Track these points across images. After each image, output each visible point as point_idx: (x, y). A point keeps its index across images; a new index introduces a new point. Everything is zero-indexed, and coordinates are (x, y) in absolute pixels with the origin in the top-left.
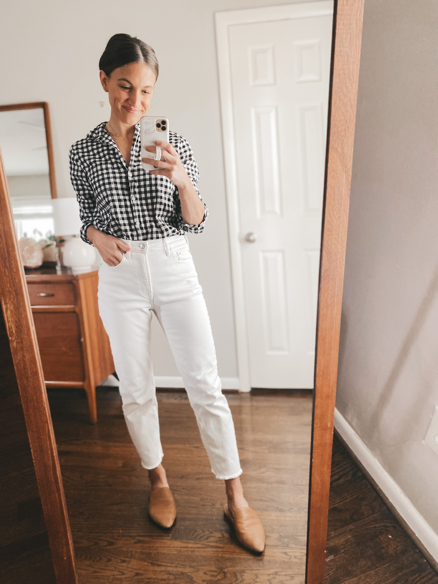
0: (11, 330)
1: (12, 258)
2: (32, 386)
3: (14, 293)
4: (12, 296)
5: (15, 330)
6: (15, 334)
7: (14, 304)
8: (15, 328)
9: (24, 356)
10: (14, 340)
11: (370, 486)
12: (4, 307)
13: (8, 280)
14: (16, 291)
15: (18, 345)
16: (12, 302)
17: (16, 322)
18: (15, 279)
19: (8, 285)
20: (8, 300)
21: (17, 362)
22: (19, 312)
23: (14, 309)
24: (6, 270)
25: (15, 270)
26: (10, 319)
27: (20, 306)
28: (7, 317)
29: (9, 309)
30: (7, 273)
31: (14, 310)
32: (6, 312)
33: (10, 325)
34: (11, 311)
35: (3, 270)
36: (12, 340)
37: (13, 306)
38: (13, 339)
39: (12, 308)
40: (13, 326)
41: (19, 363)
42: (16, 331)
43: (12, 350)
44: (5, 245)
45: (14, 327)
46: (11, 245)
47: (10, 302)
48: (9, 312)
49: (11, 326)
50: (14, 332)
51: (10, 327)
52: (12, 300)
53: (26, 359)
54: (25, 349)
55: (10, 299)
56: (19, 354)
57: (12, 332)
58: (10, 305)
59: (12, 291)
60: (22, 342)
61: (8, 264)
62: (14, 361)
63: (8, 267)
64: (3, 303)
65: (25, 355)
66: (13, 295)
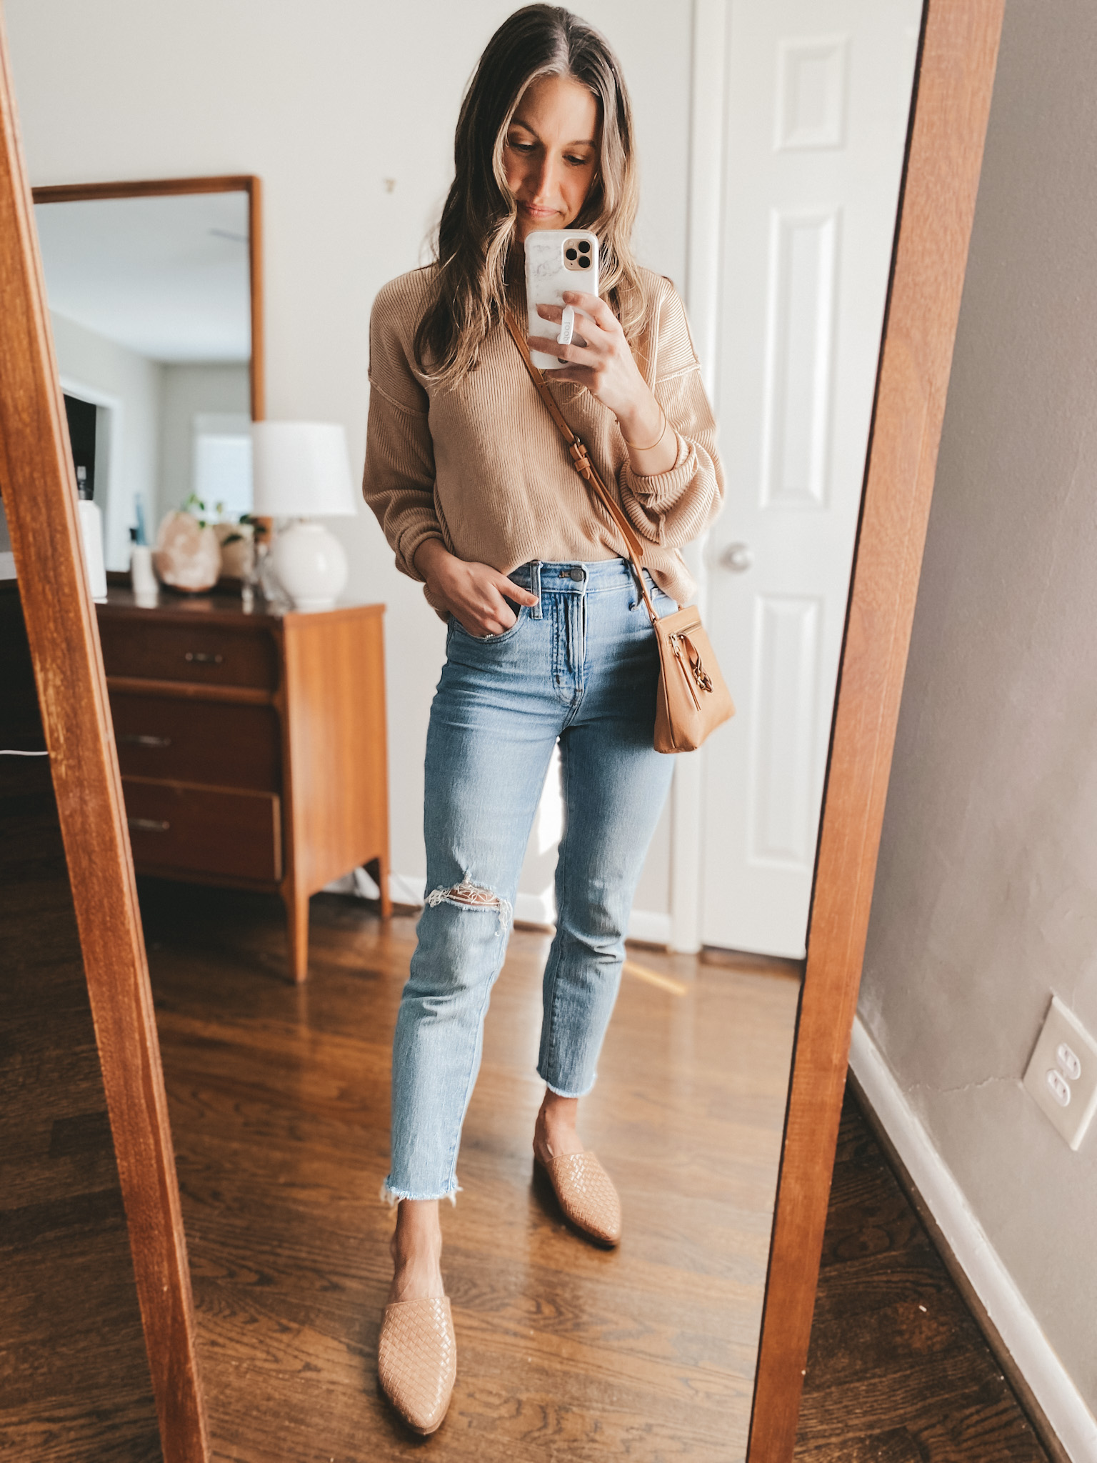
0: (56, 735)
1: (62, 559)
2: (100, 874)
3: (64, 646)
4: (59, 654)
5: (64, 735)
6: (65, 747)
7: (63, 673)
8: (65, 732)
9: (83, 801)
10: (62, 760)
11: (895, 1183)
12: (40, 677)
13: (51, 613)
14: (68, 641)
15: (69, 773)
16: (59, 668)
17: (67, 716)
18: (68, 612)
19: (51, 625)
20: (49, 660)
21: (67, 813)
22: (74, 693)
23: (62, 684)
24: (47, 588)
25: (67, 590)
26: (53, 709)
27: (79, 680)
28: (46, 702)
29: (51, 683)
30: (50, 597)
31: (62, 688)
32: (45, 689)
33: (52, 722)
34: (57, 688)
35: (40, 588)
36: (56, 760)
37: (62, 676)
38: (60, 757)
39: (58, 682)
40: (60, 727)
41: (71, 815)
42: (66, 739)
43: (55, 783)
44: (45, 525)
45: (62, 729)
46: (59, 528)
47: (54, 666)
48: (51, 691)
49: (56, 726)
50: (62, 740)
51: (54, 727)
52: (59, 661)
53: (90, 809)
54: (85, 783)
55: (54, 660)
56: (71, 795)
57: (57, 740)
58: (55, 675)
59: (59, 641)
60: (79, 766)
61: (51, 574)
62: (60, 811)
63: (53, 580)
64: (38, 667)
65: (87, 798)
66: (62, 651)
